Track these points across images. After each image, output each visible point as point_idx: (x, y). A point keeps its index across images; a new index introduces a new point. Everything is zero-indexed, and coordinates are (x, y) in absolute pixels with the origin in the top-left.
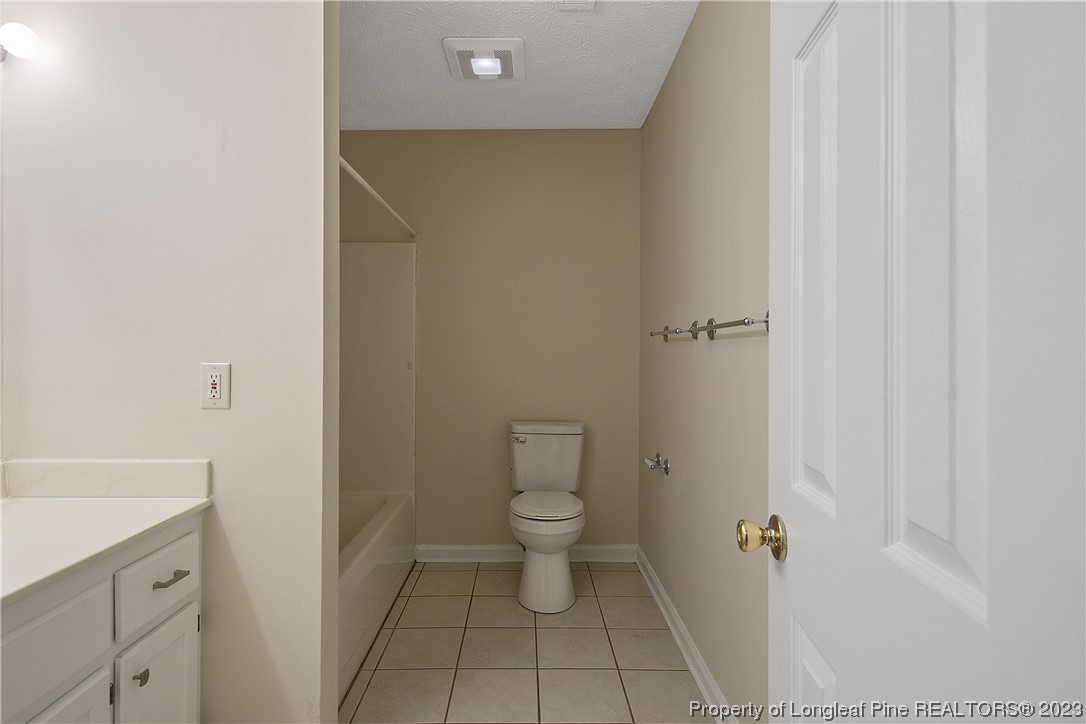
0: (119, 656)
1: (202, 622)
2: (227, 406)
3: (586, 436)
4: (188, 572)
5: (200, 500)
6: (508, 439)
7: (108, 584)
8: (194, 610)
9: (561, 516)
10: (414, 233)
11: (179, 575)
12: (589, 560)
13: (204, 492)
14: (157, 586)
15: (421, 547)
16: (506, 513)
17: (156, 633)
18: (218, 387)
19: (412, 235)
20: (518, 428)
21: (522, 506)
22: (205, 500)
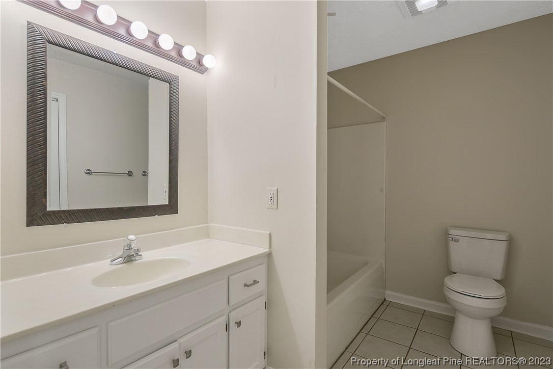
0: (230, 312)
1: (266, 305)
2: (276, 208)
3: (511, 243)
4: (259, 282)
5: (265, 250)
6: (446, 239)
7: (225, 281)
8: (263, 299)
9: (483, 295)
10: (385, 116)
11: (255, 282)
12: (512, 330)
13: (268, 247)
14: (246, 285)
15: (388, 292)
16: (442, 285)
17: (245, 306)
18: (273, 199)
19: (384, 118)
20: (453, 232)
21: (453, 283)
22: (268, 250)
